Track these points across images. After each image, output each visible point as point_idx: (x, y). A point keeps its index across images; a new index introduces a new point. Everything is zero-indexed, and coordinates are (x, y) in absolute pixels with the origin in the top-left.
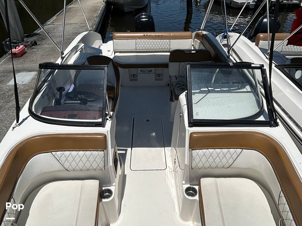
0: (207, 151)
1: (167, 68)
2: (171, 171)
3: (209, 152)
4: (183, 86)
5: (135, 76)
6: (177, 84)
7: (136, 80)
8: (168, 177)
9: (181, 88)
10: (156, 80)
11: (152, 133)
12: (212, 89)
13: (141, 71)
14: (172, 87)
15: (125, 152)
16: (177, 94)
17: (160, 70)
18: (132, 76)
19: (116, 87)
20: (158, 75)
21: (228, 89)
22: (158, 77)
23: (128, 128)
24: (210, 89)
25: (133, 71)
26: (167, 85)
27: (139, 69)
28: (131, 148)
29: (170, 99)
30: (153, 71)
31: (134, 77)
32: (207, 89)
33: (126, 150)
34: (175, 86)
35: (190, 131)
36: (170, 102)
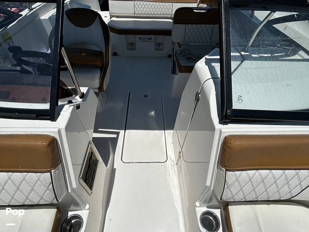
0: (256, 173)
1: (170, 36)
2: (173, 164)
3: (260, 174)
4: (189, 55)
5: (133, 44)
6: (182, 52)
7: (134, 49)
8: (169, 174)
9: (186, 58)
10: (156, 50)
11: (151, 111)
12: (247, 53)
13: (140, 38)
14: (175, 57)
15: (116, 135)
16: (181, 64)
17: (160, 39)
18: (130, 44)
19: (104, 52)
20: (158, 45)
21: (270, 55)
22: (158, 47)
23: (122, 105)
24: (243, 53)
25: (131, 38)
26: (167, 56)
27: (138, 36)
28: (124, 131)
29: (172, 71)
30: (153, 39)
31: (132, 46)
32: (238, 54)
33: (118, 134)
34: (179, 54)
35: (225, 132)
36: (172, 74)
